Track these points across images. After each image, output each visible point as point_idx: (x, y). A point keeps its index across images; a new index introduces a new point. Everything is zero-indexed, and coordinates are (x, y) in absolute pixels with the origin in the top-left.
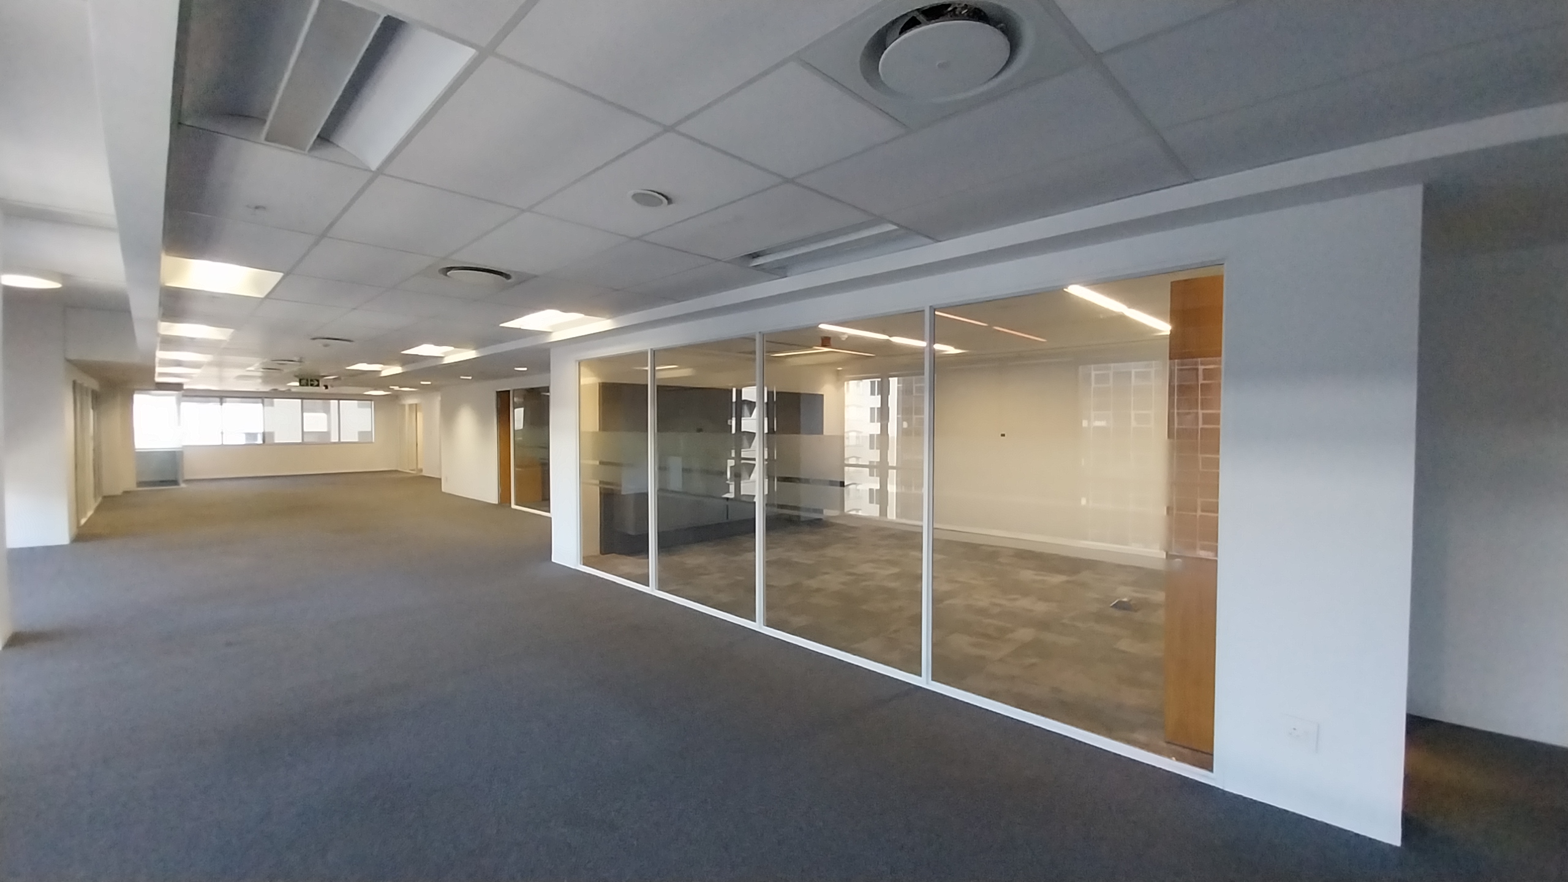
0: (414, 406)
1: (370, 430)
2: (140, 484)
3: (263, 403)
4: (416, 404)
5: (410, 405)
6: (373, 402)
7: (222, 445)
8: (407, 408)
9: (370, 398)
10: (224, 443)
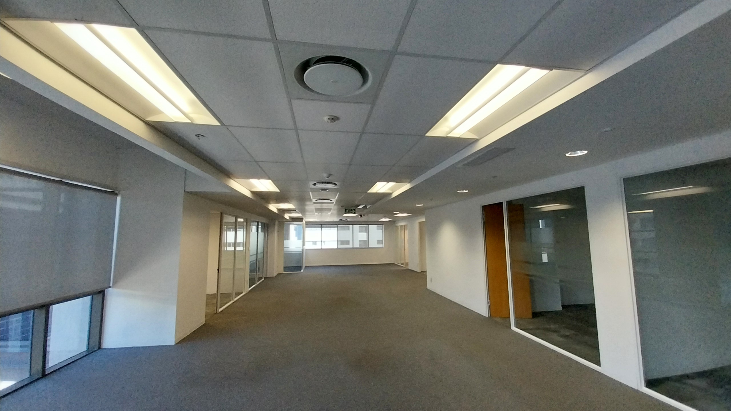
0: (403, 226)
1: (382, 239)
2: (286, 268)
3: (337, 227)
4: (404, 225)
5: (401, 226)
6: (383, 225)
7: (321, 249)
8: (399, 227)
9: (383, 223)
10: (322, 248)
